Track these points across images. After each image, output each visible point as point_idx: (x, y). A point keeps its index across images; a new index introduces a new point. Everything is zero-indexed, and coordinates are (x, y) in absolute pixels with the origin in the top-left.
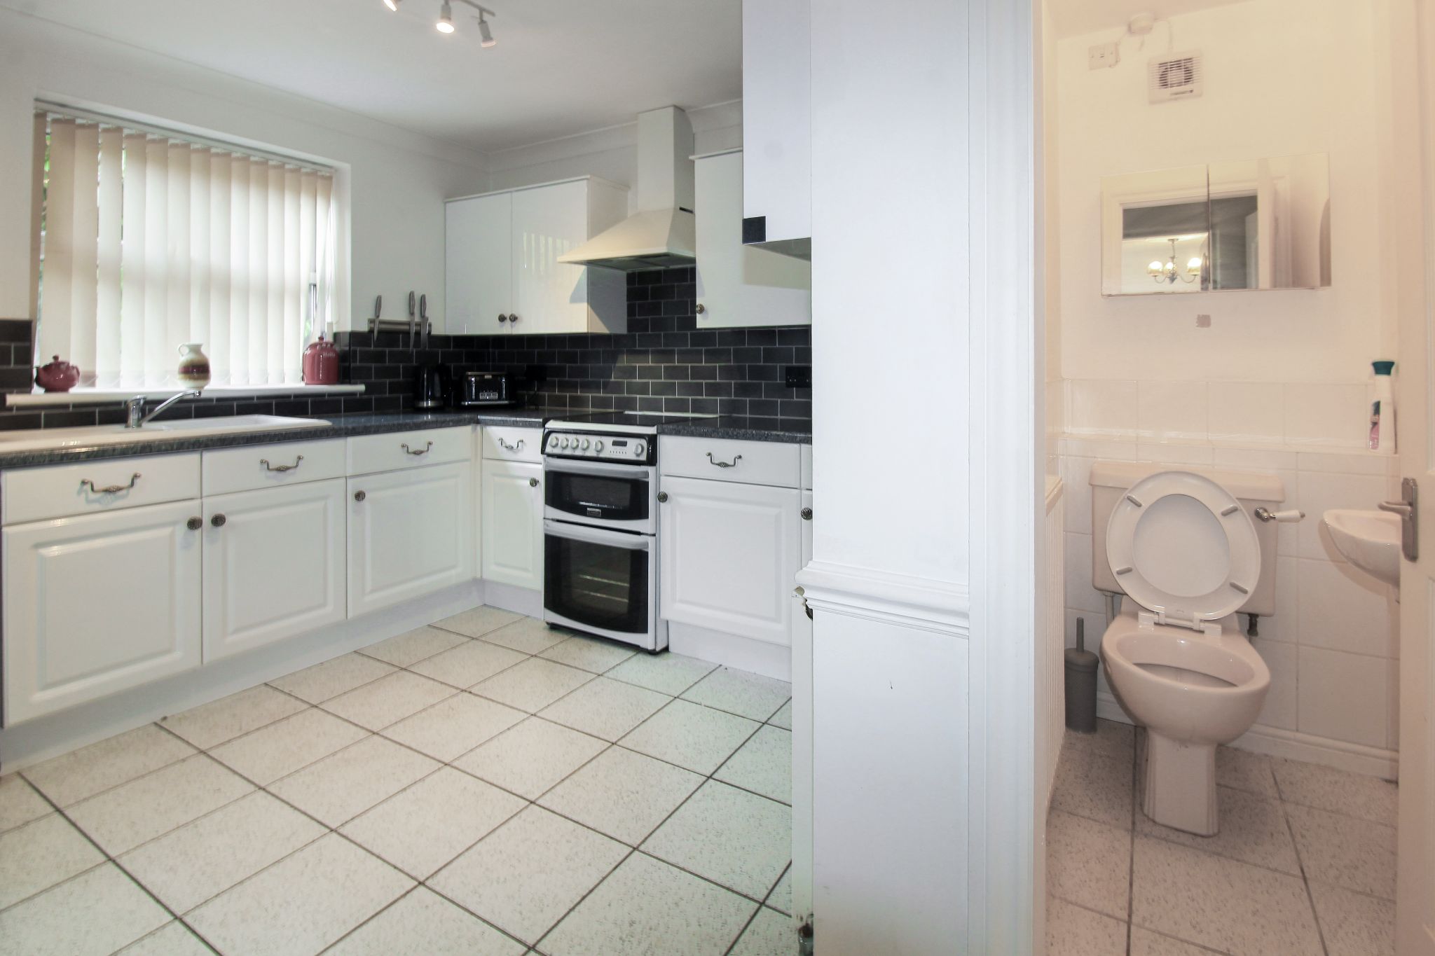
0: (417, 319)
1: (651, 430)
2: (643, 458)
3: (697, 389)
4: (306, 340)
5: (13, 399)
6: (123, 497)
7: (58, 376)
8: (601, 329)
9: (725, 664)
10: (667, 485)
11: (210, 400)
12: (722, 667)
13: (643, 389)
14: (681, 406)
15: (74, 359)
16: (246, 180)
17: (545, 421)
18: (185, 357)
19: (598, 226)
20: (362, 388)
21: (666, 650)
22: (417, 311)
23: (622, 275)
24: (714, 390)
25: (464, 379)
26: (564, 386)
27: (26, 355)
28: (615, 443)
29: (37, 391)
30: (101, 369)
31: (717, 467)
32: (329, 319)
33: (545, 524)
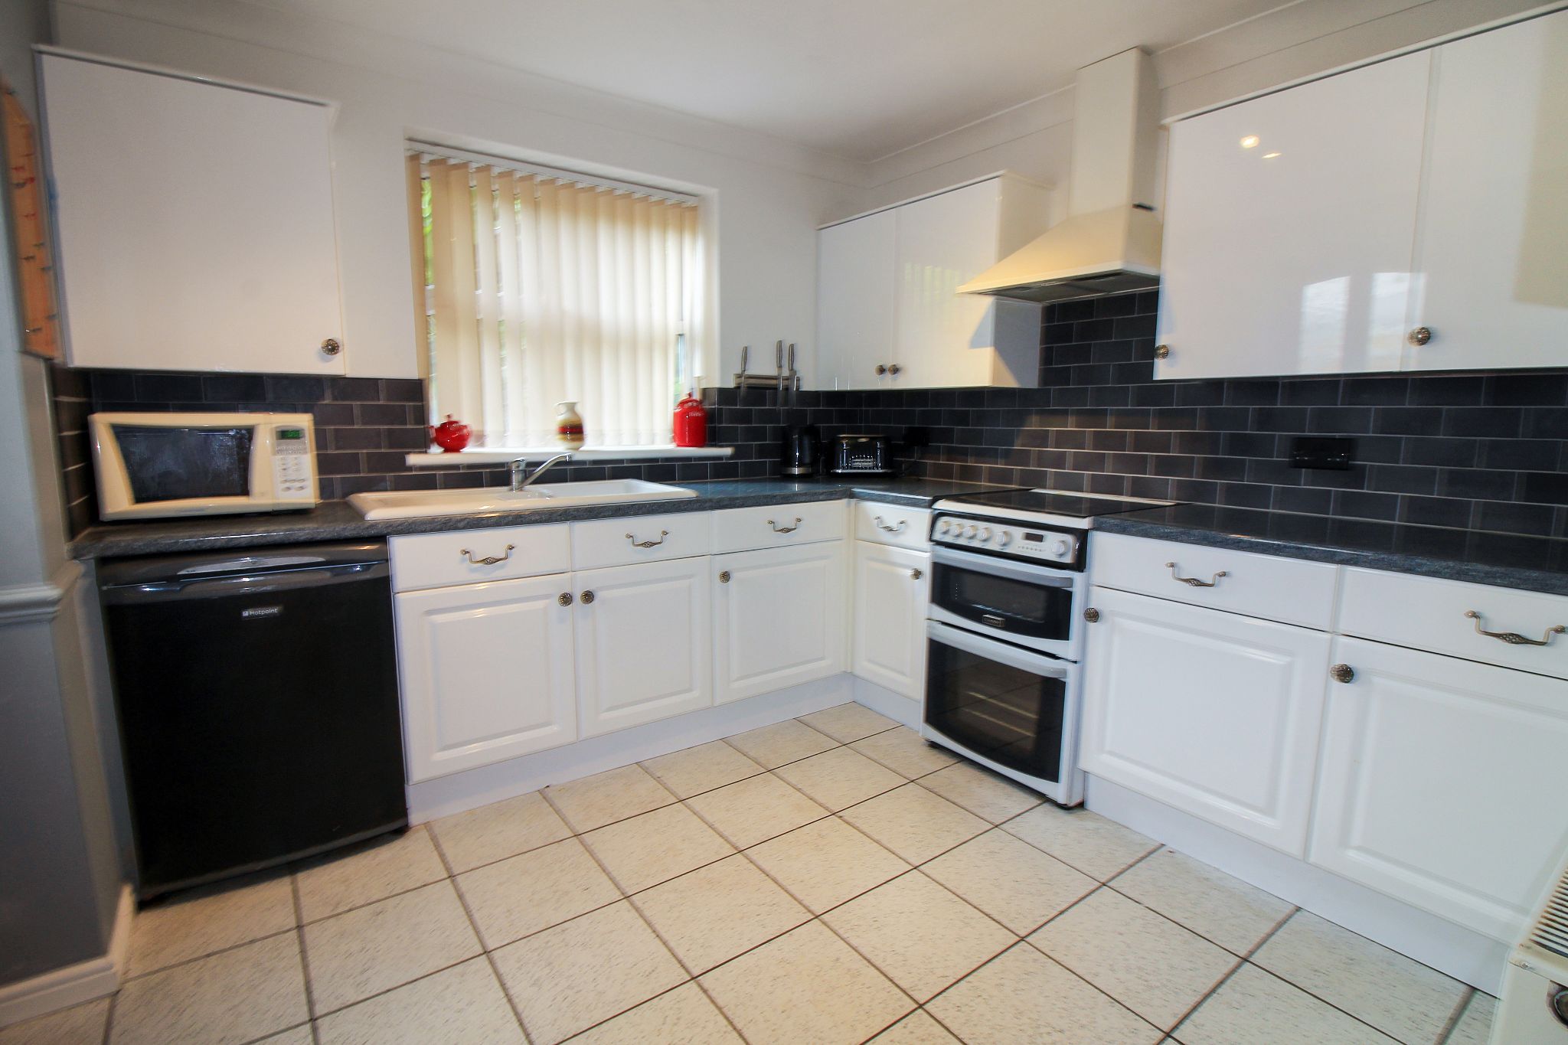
0: (786, 373)
1: (1083, 523)
2: (1068, 559)
3: (1140, 464)
4: (676, 396)
5: (414, 459)
6: (502, 567)
7: (452, 436)
8: (1010, 382)
9: (1171, 846)
10: (1100, 600)
11: (583, 462)
12: (1163, 849)
13: (1059, 461)
14: (1114, 487)
15: (465, 419)
16: (612, 218)
17: (935, 500)
18: (561, 417)
19: (1013, 241)
20: (727, 451)
21: (1081, 805)
22: (785, 362)
23: (1036, 308)
24: (1166, 466)
25: (835, 443)
26: (952, 453)
27: (422, 414)
28: (1029, 537)
29: (436, 449)
30: (490, 428)
31: (1184, 583)
32: (698, 372)
33: (929, 627)
